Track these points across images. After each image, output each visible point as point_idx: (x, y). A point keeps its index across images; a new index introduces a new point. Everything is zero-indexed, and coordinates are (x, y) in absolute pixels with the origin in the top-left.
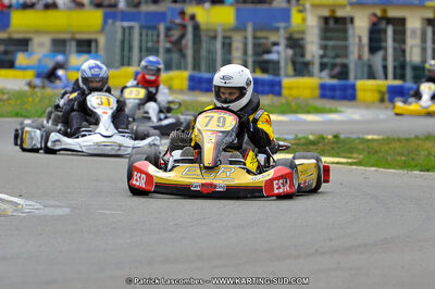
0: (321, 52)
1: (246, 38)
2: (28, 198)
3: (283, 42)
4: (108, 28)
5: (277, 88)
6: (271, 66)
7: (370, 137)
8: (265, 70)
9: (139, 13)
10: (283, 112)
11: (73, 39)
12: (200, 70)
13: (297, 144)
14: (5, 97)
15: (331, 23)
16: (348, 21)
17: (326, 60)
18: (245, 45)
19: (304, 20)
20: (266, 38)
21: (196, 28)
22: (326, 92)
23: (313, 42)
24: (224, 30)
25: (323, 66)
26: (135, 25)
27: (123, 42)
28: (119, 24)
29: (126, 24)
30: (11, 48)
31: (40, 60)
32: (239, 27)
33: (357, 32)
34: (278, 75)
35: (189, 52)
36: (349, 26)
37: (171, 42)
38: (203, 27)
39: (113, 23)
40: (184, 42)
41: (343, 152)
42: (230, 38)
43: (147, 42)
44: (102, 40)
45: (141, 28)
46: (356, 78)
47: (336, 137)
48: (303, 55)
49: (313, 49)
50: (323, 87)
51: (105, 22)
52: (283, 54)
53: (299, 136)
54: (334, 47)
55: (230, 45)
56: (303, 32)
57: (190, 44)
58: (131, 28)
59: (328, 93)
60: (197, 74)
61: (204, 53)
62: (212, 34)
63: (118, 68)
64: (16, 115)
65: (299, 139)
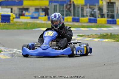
0: (107, 11)
3: (97, 9)
4: (50, 5)
5: (96, 21)
9: (58, 1)
10: (97, 27)
11: (41, 8)
13: (101, 36)
14: (22, 24)
15: (110, 4)
16: (114, 3)
17: (108, 14)
21: (74, 5)
22: (109, 22)
23: (105, 9)
24: (82, 6)
25: (108, 15)
26: (58, 4)
27: (54, 9)
29: (55, 4)
31: (32, 14)
32: (86, 5)
33: (117, 6)
34: (96, 17)
35: (72, 12)
36: (114, 5)
37: (67, 9)
39: (52, 4)
40: (71, 9)
41: (113, 38)
42: (83, 8)
43: (61, 9)
45: (59, 5)
46: (116, 18)
47: (111, 34)
48: (102, 12)
49: (105, 11)
50: (108, 21)
52: (97, 12)
53: (101, 34)
54: (111, 10)
55: (83, 10)
56: (102, 6)
57: (72, 10)
58: (56, 5)
60: (74, 17)
61: (76, 12)
62: (78, 6)
64: (25, 29)
65: (102, 35)
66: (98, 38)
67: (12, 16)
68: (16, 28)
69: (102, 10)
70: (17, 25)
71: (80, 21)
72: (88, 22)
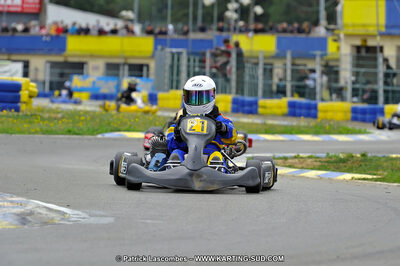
0: (353, 78)
1: (285, 65)
2: (75, 208)
3: (319, 69)
4: (158, 53)
5: (313, 111)
6: (307, 91)
7: (394, 156)
8: (302, 95)
9: (187, 40)
10: (316, 133)
11: (124, 64)
12: (243, 94)
13: (327, 162)
14: (59, 115)
15: (363, 53)
16: (378, 50)
17: (357, 86)
18: (285, 71)
19: (338, 48)
20: (305, 65)
21: (240, 54)
22: (358, 116)
23: (346, 70)
24: (265, 58)
25: (355, 92)
26: (183, 51)
27: (172, 67)
28: (168, 50)
29: (174, 50)
30: (67, 71)
31: (94, 83)
32: (280, 56)
34: (315, 99)
35: (233, 77)
36: (379, 54)
37: (216, 67)
38: (246, 54)
39: (162, 49)
40: (228, 68)
41: (370, 169)
42: (271, 64)
43: (194, 67)
44: (152, 65)
45: (189, 54)
46: (384, 103)
47: (364, 155)
48: (337, 80)
49: (346, 76)
50: (354, 111)
51: (155, 48)
52: (319, 81)
53: (331, 154)
54: (365, 74)
55: (271, 70)
56: (338, 60)
57: (234, 70)
58: (179, 54)
59: (359, 116)
60: (240, 97)
61: (247, 78)
62: (255, 61)
63: (168, 91)
64: (69, 132)
65: (331, 158)
66: (319, 169)
67: (27, 89)
68: (38, 129)
69: (337, 73)
70: (43, 119)
71: (260, 110)
72: (285, 115)
